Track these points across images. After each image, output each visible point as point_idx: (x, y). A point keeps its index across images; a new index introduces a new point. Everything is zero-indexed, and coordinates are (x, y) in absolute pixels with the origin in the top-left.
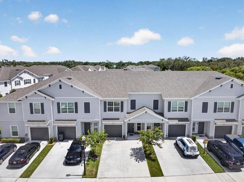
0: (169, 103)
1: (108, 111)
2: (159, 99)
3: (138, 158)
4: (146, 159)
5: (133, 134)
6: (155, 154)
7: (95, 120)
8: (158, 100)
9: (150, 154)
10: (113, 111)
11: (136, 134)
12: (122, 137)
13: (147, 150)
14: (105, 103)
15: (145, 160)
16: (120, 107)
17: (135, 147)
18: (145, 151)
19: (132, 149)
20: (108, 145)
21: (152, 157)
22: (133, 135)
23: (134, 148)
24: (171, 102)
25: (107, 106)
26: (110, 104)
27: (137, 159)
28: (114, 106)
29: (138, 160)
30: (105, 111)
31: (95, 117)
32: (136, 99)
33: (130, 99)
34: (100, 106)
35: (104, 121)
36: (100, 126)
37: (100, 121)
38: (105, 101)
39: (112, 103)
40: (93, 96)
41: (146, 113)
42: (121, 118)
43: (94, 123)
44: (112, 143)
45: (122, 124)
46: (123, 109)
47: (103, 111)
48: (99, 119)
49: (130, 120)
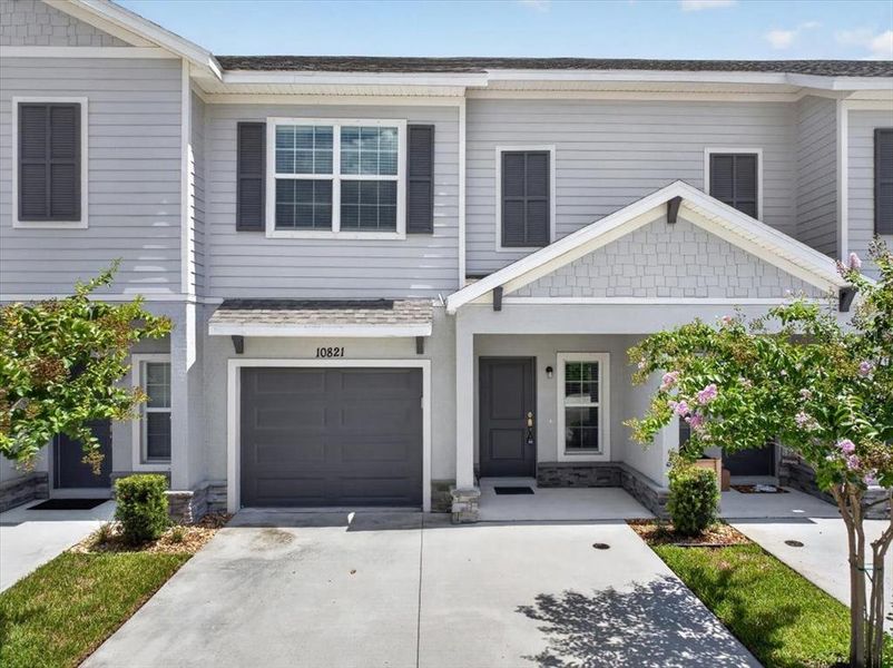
1: (282, 222)
5: (530, 482)
8: (754, 158)
10: (325, 223)
11: (555, 483)
12: (418, 502)
14: (251, 135)
16: (400, 178)
17: (578, 590)
18: (747, 635)
19: (546, 602)
20: (245, 570)
22: (527, 491)
23: (576, 600)
25: (272, 175)
26: (304, 147)
28: (336, 177)
30: (249, 218)
31: (138, 268)
32: (551, 148)
33: (499, 149)
34: (190, 147)
35: (235, 313)
36: (189, 365)
37: (191, 311)
38: (251, 117)
39: (325, 137)
40: (113, 41)
41: (669, 228)
42: (412, 299)
43: (141, 362)
44: (305, 550)
45: (425, 364)
46: (437, 203)
47: (233, 219)
48: (176, 285)
49: (505, 301)
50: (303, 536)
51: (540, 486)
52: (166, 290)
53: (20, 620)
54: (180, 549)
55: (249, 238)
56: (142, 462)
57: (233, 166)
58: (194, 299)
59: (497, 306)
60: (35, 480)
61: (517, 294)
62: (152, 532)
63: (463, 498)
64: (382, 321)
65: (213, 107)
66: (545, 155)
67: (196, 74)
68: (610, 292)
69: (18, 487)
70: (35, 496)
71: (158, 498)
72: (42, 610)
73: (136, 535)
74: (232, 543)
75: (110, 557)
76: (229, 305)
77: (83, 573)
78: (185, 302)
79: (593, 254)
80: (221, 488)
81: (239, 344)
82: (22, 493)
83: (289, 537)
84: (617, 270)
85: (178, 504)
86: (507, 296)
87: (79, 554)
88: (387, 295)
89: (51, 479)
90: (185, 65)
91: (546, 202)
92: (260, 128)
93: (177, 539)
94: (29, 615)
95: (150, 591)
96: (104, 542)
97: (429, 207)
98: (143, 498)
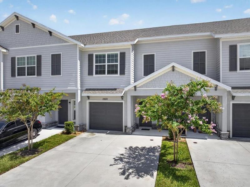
0: (233, 49)
1: (96, 73)
2: (206, 51)
3: (132, 168)
4: (155, 173)
6: (192, 164)
7: (69, 88)
8: (204, 52)
9: (175, 162)
10: (104, 73)
13: (170, 154)
14: (90, 56)
15: (152, 175)
16: (119, 63)
18: (162, 155)
21: (177, 170)
24: (236, 46)
25: (94, 64)
26: (101, 58)
27: (128, 170)
28: (106, 64)
29: (131, 171)
30: (90, 73)
31: (70, 83)
32: (155, 54)
33: (143, 54)
34: (79, 61)
35: (87, 92)
36: (79, 102)
37: (79, 91)
38: (91, 53)
39: (104, 56)
40: (66, 42)
41: (173, 72)
42: (121, 88)
43: (73, 101)
44: (96, 137)
45: (123, 102)
46: (126, 68)
47: (87, 73)
48: (76, 86)
49: (137, 89)
50: (97, 134)
51: (152, 129)
52: (75, 87)
53: (47, 142)
54: (75, 135)
55: (90, 77)
56: (73, 120)
57: (88, 63)
58: (80, 89)
59: (135, 90)
60: (55, 122)
61: (140, 87)
62: (70, 132)
63: (128, 129)
64: (113, 93)
65: (84, 52)
66: (153, 55)
67: (80, 47)
68: (160, 87)
69: (52, 123)
70: (55, 125)
71: (72, 126)
72: (50, 141)
73: (68, 132)
74: (84, 135)
75: (63, 135)
76: (87, 90)
77: (58, 137)
78: (78, 90)
79: (156, 78)
80: (85, 125)
81: (88, 97)
82: (53, 124)
83: (95, 134)
84: (161, 82)
85: (76, 127)
86: (138, 88)
87: (59, 135)
88: (116, 87)
89: (58, 122)
90: (78, 45)
91: (154, 66)
92: (92, 55)
93: (75, 134)
94: (48, 142)
95: (67, 140)
96: (63, 133)
97: (124, 69)
98: (69, 125)
